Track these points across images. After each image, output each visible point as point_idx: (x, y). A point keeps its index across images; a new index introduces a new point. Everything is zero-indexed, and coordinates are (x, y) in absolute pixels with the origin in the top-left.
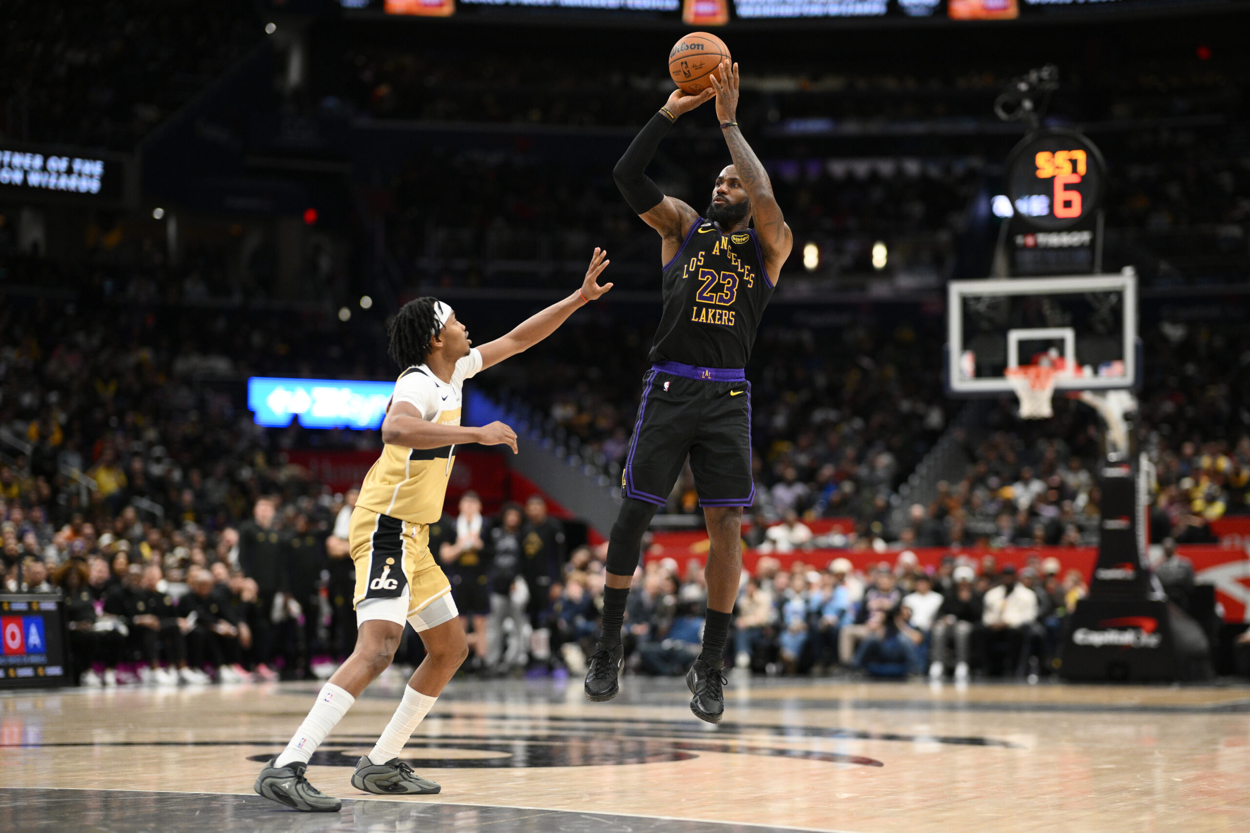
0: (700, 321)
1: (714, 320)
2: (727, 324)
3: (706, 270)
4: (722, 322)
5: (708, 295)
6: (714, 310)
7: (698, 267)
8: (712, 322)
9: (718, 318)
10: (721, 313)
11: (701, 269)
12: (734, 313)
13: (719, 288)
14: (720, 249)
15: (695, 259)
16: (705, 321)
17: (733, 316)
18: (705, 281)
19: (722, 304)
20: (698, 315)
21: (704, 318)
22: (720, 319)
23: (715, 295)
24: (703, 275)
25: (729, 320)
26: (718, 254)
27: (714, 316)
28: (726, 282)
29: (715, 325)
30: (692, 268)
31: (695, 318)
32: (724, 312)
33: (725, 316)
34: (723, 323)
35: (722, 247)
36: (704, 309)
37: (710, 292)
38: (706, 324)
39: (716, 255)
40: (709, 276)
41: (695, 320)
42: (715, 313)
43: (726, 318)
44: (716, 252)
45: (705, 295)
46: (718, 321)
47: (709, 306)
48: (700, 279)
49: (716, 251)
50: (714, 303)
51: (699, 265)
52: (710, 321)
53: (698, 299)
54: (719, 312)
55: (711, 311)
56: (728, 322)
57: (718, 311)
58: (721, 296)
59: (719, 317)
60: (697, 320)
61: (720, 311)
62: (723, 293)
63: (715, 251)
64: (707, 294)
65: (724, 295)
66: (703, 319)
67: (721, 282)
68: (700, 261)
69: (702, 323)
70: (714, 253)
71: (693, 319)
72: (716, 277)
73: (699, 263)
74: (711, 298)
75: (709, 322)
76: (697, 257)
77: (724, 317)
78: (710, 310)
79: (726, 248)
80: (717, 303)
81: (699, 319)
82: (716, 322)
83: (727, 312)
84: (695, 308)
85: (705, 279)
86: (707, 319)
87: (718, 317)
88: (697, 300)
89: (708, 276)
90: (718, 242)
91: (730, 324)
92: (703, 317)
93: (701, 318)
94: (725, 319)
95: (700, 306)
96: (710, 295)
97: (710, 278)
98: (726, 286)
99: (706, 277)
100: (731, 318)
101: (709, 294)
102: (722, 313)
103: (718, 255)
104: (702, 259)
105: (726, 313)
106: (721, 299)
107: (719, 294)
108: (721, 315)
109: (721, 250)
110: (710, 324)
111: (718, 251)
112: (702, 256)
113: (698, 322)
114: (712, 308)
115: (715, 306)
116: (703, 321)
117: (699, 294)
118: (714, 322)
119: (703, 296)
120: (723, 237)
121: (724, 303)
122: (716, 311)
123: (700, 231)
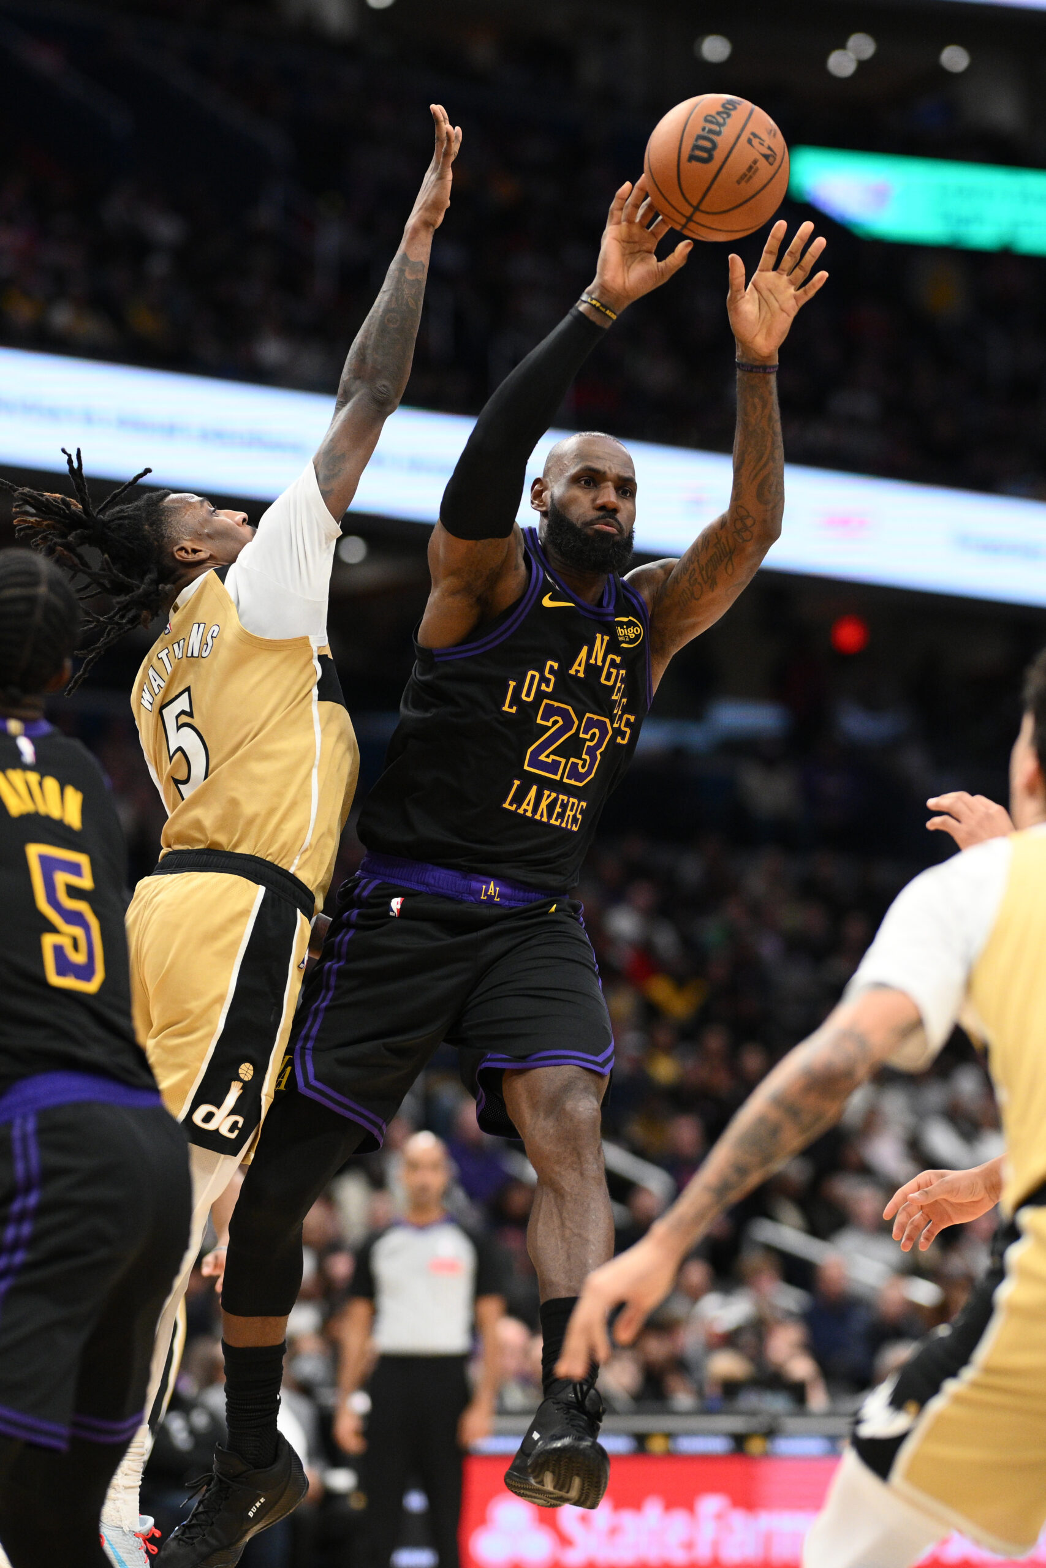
0: (521, 811)
1: (550, 816)
2: (569, 826)
3: (556, 704)
4: (562, 822)
5: (549, 760)
6: (554, 795)
7: (541, 695)
8: (545, 819)
9: (558, 812)
10: (565, 801)
11: (545, 701)
12: (585, 805)
13: (573, 747)
14: (588, 664)
15: (538, 675)
16: (529, 814)
17: (582, 810)
18: (549, 728)
19: (572, 782)
20: (519, 799)
21: (530, 808)
22: (561, 816)
23: (563, 761)
24: (549, 712)
25: (575, 819)
26: (581, 675)
27: (551, 807)
28: (588, 737)
29: (547, 825)
31: (511, 804)
32: (572, 800)
33: (571, 810)
34: (564, 825)
35: (592, 661)
36: (534, 788)
37: (553, 753)
38: (532, 821)
39: (577, 677)
40: (559, 719)
41: (510, 808)
42: (556, 800)
43: (572, 814)
44: (577, 671)
45: (542, 757)
46: (556, 820)
47: (544, 784)
48: (539, 721)
49: (578, 669)
50: (558, 778)
51: (544, 691)
52: (542, 815)
53: (528, 766)
54: (562, 800)
55: (549, 796)
56: (572, 824)
57: (561, 797)
58: (575, 765)
59: (560, 810)
60: (513, 808)
61: (566, 798)
62: (581, 758)
63: (577, 666)
64: (548, 756)
65: (580, 762)
66: (527, 808)
67: (582, 735)
68: (547, 682)
69: (523, 816)
70: (573, 671)
71: (506, 805)
72: (574, 722)
73: (543, 687)
74: (553, 767)
75: (537, 817)
76: (541, 671)
77: (568, 812)
78: (547, 793)
79: (599, 663)
80: (565, 780)
81: (519, 807)
82: (553, 822)
83: (576, 801)
84: (517, 783)
85: (549, 724)
86: (535, 811)
87: (558, 809)
88: (526, 768)
89: (556, 718)
91: (574, 827)
92: (528, 804)
93: (524, 806)
94: (569, 816)
95: (529, 780)
96: (553, 760)
97: (561, 723)
98: (588, 743)
99: (552, 720)
100: (578, 816)
101: (552, 757)
102: (568, 802)
103: (581, 678)
104: (552, 677)
105: (573, 804)
106: (574, 773)
107: (572, 760)
108: (564, 806)
109: (589, 667)
110: (540, 822)
111: (582, 669)
112: (551, 671)
113: (515, 813)
114: (552, 790)
115: (559, 787)
116: (525, 813)
117: (531, 752)
118: (549, 821)
119: (539, 758)
120: (599, 636)
121: (575, 780)
122: (558, 796)
123: (547, 602)
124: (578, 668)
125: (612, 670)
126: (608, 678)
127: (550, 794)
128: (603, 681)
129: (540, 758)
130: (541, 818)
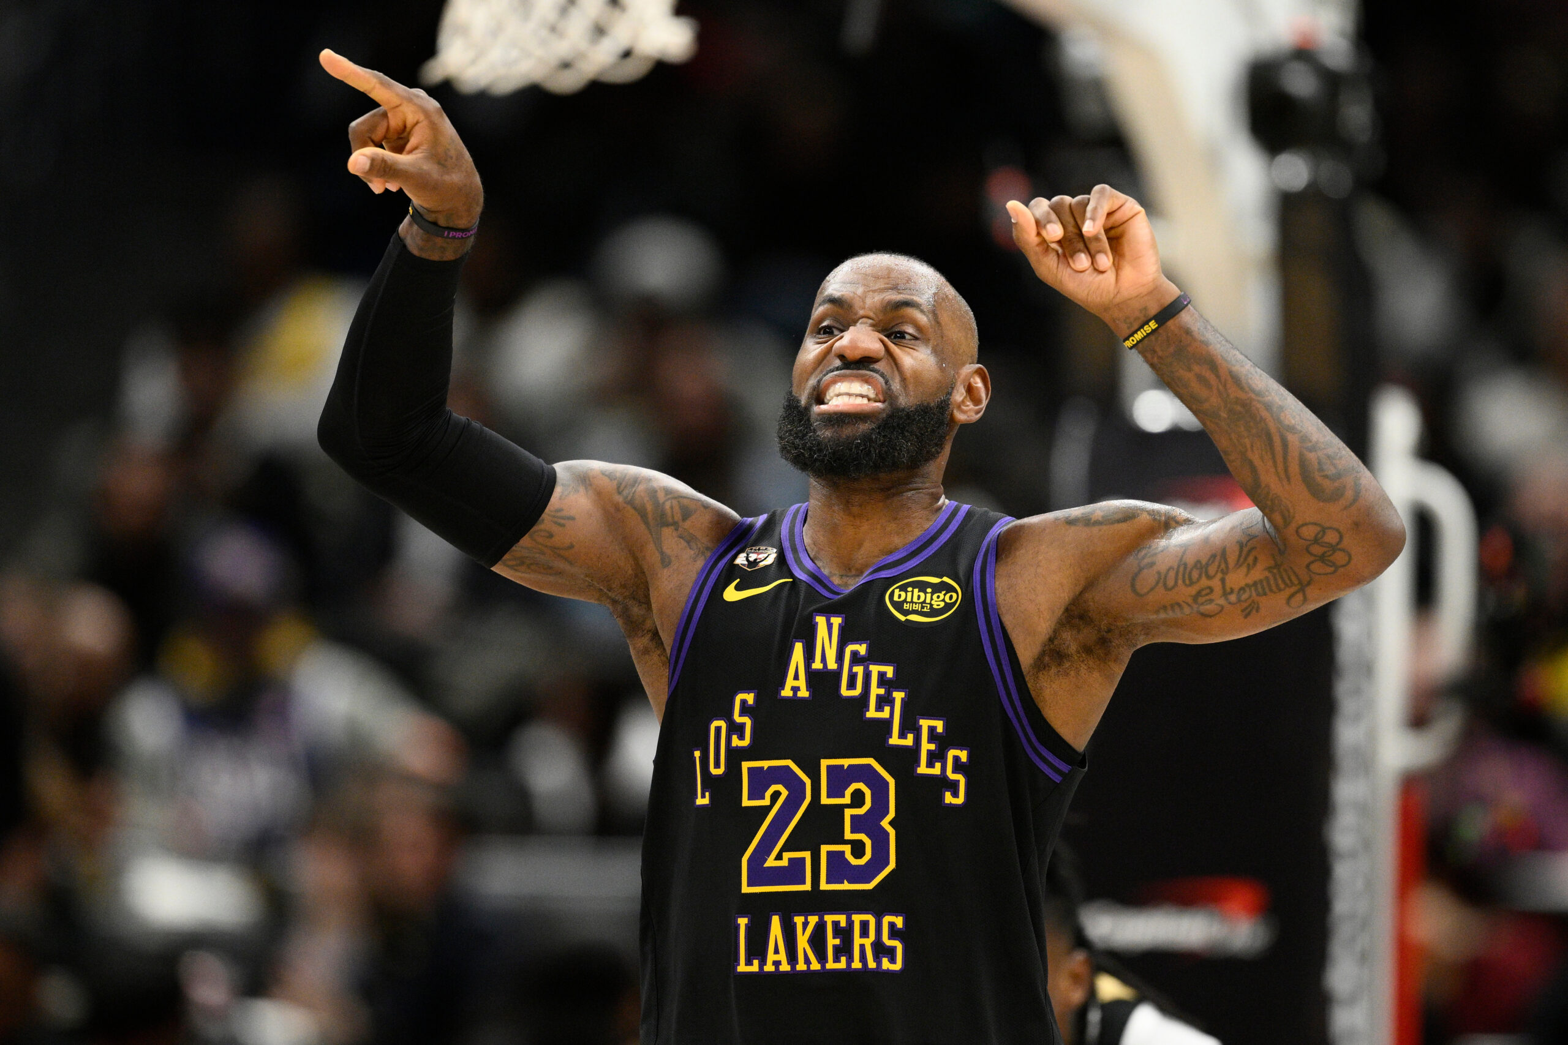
0: (769, 968)
1: (822, 958)
2: (872, 965)
3: (766, 764)
4: (850, 960)
5: (784, 863)
6: (813, 920)
7: (735, 756)
8: (816, 966)
9: (836, 948)
10: (843, 924)
11: (746, 765)
12: (899, 922)
13: (822, 826)
14: (812, 675)
15: (724, 726)
16: (785, 967)
17: (894, 933)
18: (768, 809)
19: (846, 886)
20: (758, 948)
21: (782, 956)
22: (844, 949)
23: (807, 855)
24: (761, 782)
25: (880, 950)
26: (804, 693)
27: (818, 941)
28: (847, 800)
29: (824, 973)
30: (717, 765)
31: (749, 962)
32: (857, 918)
33: (864, 933)
34: (857, 965)
35: (817, 665)
36: (776, 920)
37: (786, 848)
38: (795, 978)
39: (795, 701)
40: (779, 788)
41: (749, 969)
42: (821, 927)
43: (868, 942)
44: (795, 689)
45: (771, 862)
46: (837, 960)
47: (789, 906)
48: (746, 802)
49: (795, 685)
50: (807, 887)
51: (740, 748)
52: (807, 961)
53: (750, 885)
54: (836, 924)
55: (805, 925)
56: (877, 959)
57: (829, 919)
58: (836, 858)
59: (837, 942)
60: (755, 967)
61: (842, 919)
62: (843, 841)
63: (790, 682)
64: (779, 857)
65: (847, 849)
66: (776, 958)
67: (827, 800)
68: (742, 730)
69: (777, 975)
70: (787, 692)
71: (742, 968)
72: (804, 784)
73: (735, 741)
74: (794, 872)
75: (801, 966)
76: (728, 717)
77: (858, 941)
78: (799, 920)
79: (832, 665)
80: (824, 886)
81: (763, 962)
82: (831, 965)
83: (869, 916)
84: (743, 922)
85: (766, 802)
86: (792, 958)
87: (832, 942)
88: (745, 889)
89: (774, 788)
90: (798, 648)
91: (886, 964)
92: (776, 952)
93: (771, 957)
94: (862, 947)
95: (761, 910)
96: (790, 860)
97: (785, 793)
98: (848, 813)
99: (768, 794)
100: (888, 942)
101: (787, 855)
102: (850, 923)
103: (803, 699)
104: (747, 721)
105: (865, 925)
106: (839, 868)
107: (825, 849)
108: (845, 934)
109: (813, 677)
110: (809, 973)
111: (802, 683)
112: (745, 709)
113: (761, 975)
114: (806, 912)
115: (817, 902)
116: (777, 968)
117: (749, 861)
118: (823, 966)
119: (764, 866)
120: (821, 620)
121: (849, 882)
122: (821, 919)
123: (731, 594)
124: (796, 683)
125: (855, 669)
126: (852, 685)
127: (806, 919)
128: (845, 692)
129: (767, 865)
130: (808, 967)
